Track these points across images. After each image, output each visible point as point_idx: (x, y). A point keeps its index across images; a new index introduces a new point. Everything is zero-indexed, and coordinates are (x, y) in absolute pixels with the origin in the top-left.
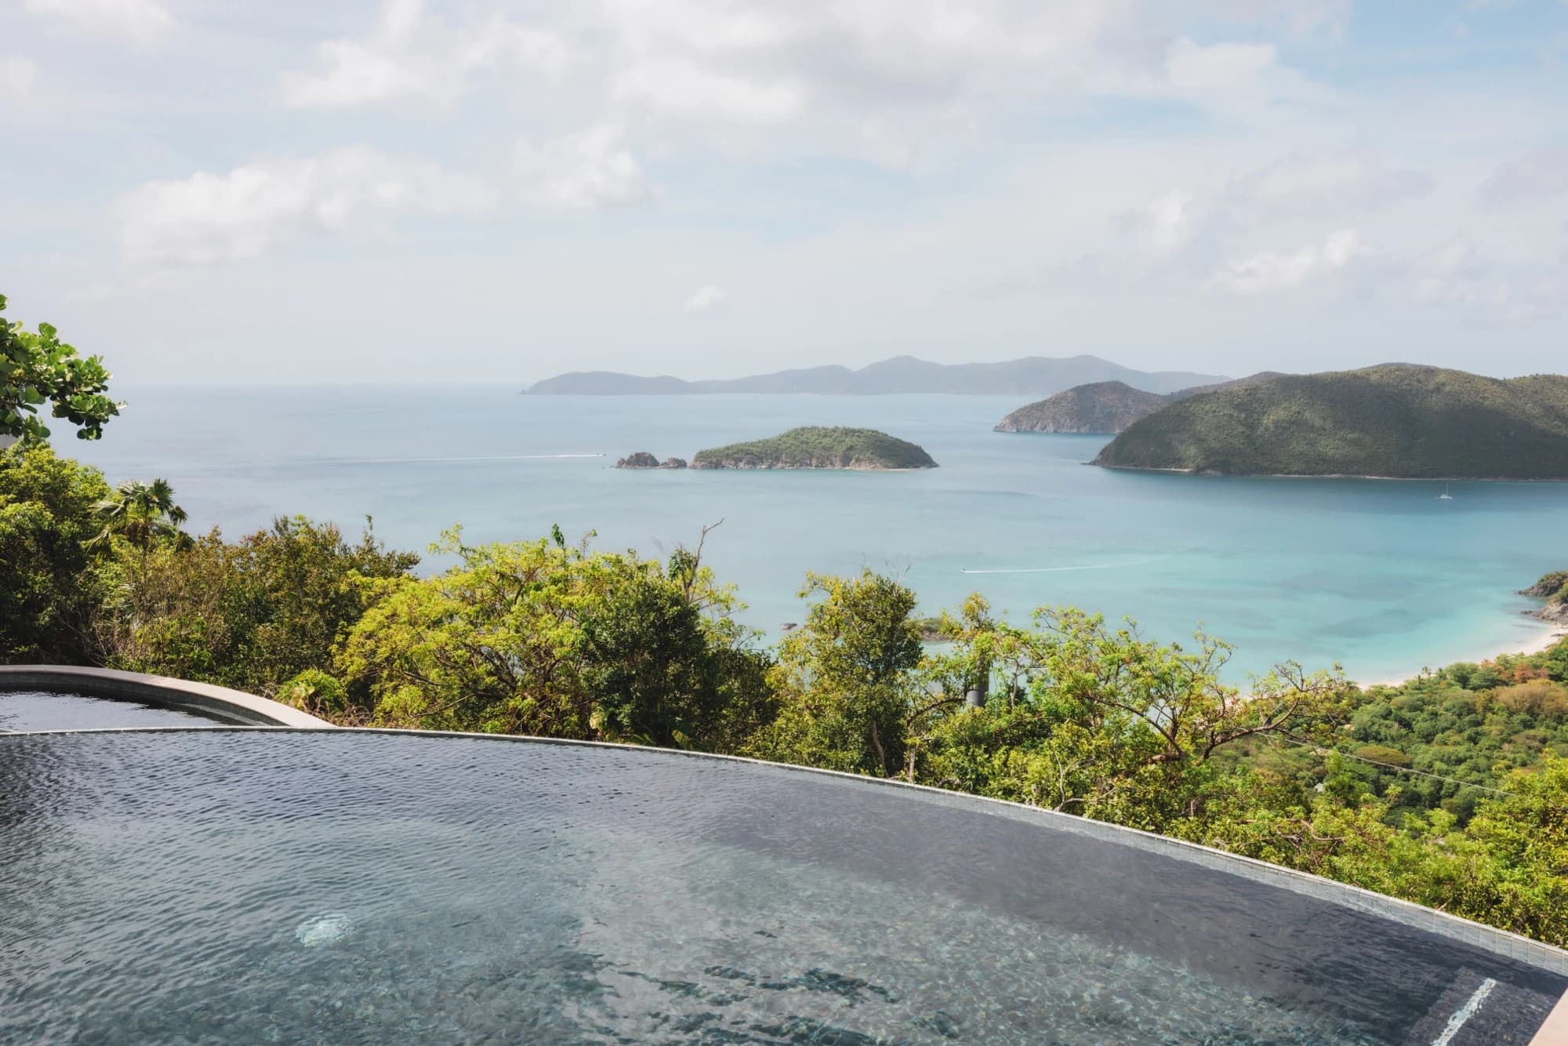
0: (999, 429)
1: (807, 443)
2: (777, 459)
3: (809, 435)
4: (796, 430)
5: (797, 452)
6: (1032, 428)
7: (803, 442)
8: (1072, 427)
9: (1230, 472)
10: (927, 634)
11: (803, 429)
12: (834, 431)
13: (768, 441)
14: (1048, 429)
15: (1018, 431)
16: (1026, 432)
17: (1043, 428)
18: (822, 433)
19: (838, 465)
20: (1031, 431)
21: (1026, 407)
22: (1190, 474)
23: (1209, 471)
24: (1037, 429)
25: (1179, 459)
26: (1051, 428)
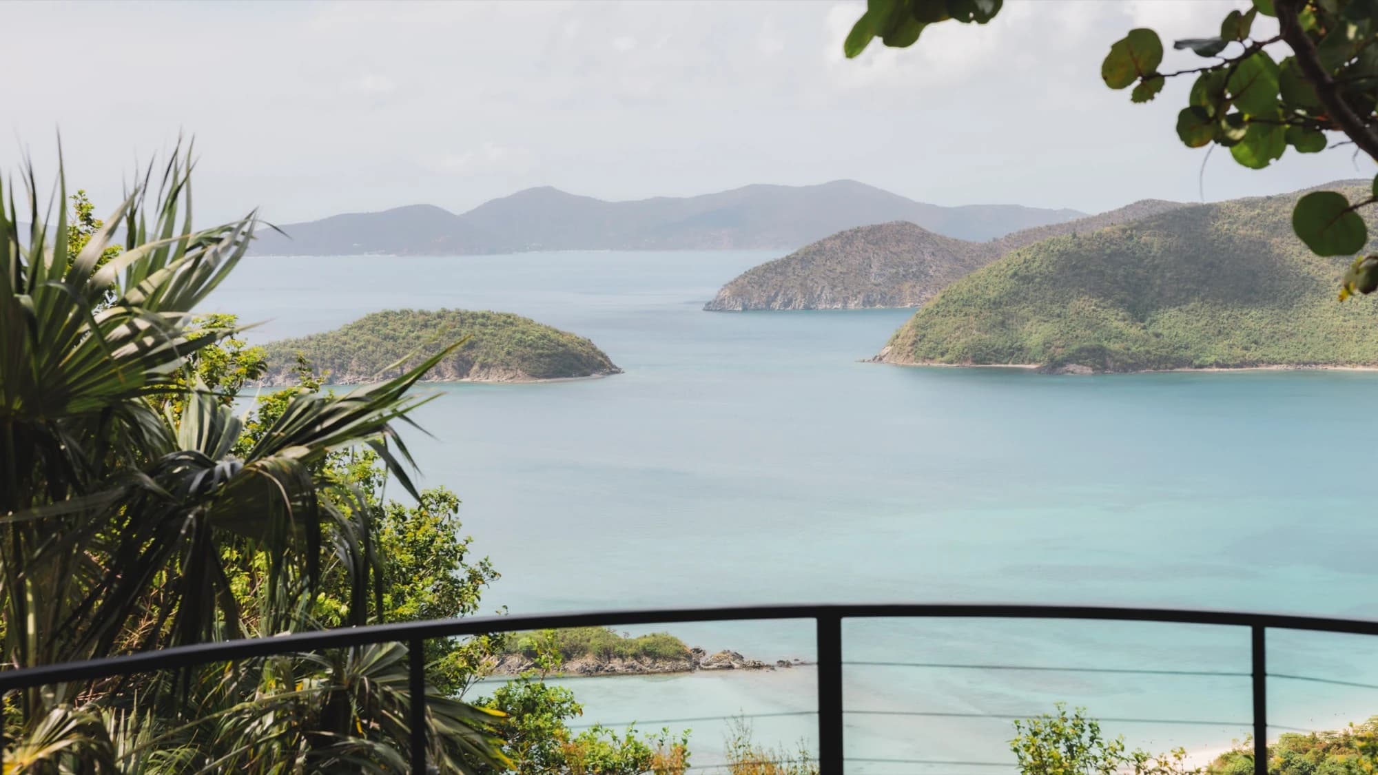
0: (715, 306)
1: (394, 339)
2: (343, 368)
3: (397, 325)
4: (373, 317)
5: (377, 355)
6: (768, 303)
7: (386, 337)
8: (834, 301)
9: (1105, 367)
10: (649, 661)
11: (386, 315)
12: (439, 316)
13: (324, 336)
14: (796, 304)
15: (745, 309)
16: (757, 310)
17: (788, 303)
18: (420, 319)
19: (450, 375)
20: (766, 308)
21: (756, 269)
22: (1039, 371)
23: (1072, 367)
24: (776, 305)
25: (1020, 349)
26: (800, 302)
